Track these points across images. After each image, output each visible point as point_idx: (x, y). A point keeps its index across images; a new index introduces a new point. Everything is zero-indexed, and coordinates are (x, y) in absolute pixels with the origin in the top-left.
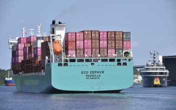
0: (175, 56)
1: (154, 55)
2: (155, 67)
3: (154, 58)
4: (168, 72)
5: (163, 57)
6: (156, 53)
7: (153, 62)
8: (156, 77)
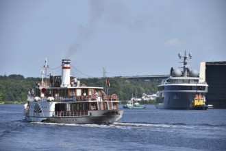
0: (225, 62)
1: (185, 58)
2: (186, 78)
3: (185, 64)
4: (207, 85)
5: (207, 63)
6: (187, 56)
7: (182, 70)
8: (198, 94)
